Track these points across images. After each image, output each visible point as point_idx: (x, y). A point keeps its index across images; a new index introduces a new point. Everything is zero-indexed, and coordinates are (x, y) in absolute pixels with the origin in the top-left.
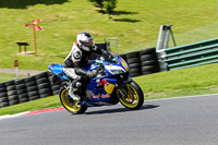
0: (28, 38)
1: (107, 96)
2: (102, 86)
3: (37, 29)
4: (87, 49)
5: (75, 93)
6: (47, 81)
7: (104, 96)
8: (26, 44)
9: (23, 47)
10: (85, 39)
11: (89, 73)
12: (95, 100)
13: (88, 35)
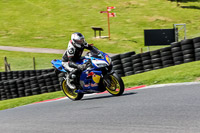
0: (103, 24)
1: (95, 85)
2: (91, 77)
3: (111, 16)
4: (79, 46)
5: (72, 83)
6: (120, 63)
7: (93, 85)
8: (100, 29)
9: (98, 32)
10: (77, 37)
11: (80, 66)
12: (87, 89)
13: (80, 35)
